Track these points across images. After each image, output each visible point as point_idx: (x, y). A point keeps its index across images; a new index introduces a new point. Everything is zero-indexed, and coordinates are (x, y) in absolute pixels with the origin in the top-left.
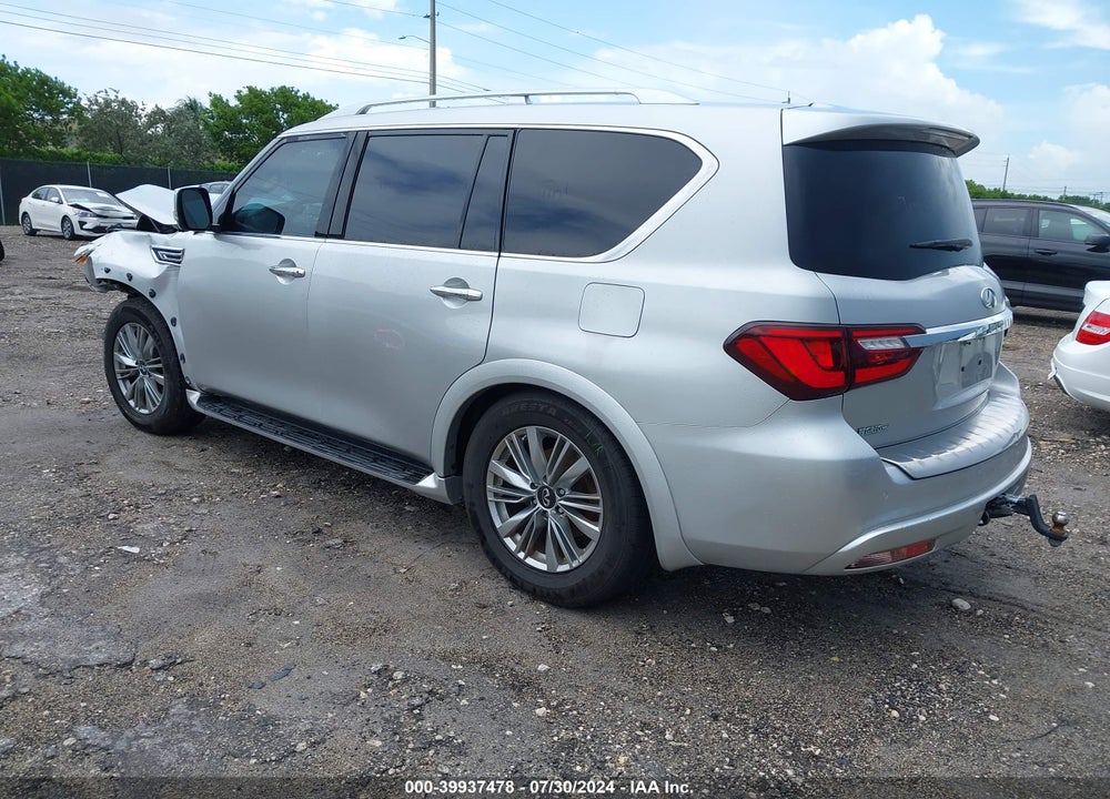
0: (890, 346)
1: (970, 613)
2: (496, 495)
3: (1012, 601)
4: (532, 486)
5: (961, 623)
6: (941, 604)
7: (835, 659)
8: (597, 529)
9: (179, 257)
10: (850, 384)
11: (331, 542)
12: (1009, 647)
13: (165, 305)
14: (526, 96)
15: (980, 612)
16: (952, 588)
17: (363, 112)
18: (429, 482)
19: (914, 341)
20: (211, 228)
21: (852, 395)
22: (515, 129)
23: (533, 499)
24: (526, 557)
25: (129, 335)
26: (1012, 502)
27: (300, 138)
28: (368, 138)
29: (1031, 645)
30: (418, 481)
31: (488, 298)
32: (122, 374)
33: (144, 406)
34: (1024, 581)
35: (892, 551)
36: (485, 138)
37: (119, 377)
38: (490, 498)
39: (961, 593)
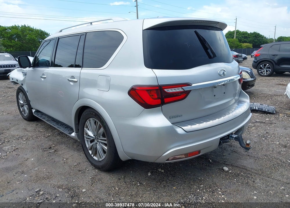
0: (178, 91)
1: (227, 172)
2: (87, 138)
3: (243, 167)
4: (94, 135)
5: (223, 175)
6: (219, 169)
7: (175, 188)
8: (106, 148)
9: (26, 74)
10: (163, 103)
11: (51, 151)
12: (235, 183)
13: (25, 87)
14: (91, 23)
15: (230, 171)
16: (226, 163)
17: (61, 31)
18: (73, 134)
19: (186, 88)
20: (32, 66)
21: (164, 107)
22: (86, 33)
23: (94, 139)
24: (93, 156)
25: (21, 95)
26: (234, 137)
27: (47, 41)
28: (59, 39)
29: (242, 183)
30: (71, 134)
31: (78, 81)
32: (21, 105)
33: (25, 114)
34: (252, 160)
35: (185, 154)
36: (80, 36)
37: (20, 106)
38: (85, 139)
39: (228, 165)
